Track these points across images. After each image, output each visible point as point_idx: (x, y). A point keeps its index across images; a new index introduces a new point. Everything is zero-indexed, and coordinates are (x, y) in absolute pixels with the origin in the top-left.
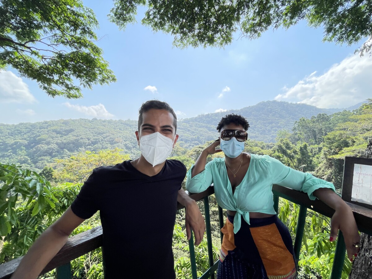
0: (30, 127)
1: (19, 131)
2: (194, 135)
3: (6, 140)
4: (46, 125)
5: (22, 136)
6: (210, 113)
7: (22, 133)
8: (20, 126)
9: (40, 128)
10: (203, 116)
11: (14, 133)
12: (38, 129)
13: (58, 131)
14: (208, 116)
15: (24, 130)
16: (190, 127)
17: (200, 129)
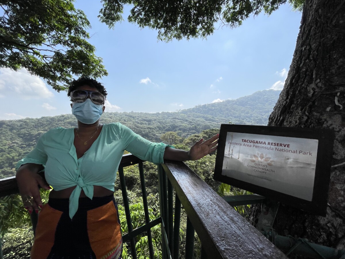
0: (50, 120)
1: (41, 124)
2: (192, 125)
3: (31, 131)
4: (63, 118)
5: (44, 128)
6: (206, 104)
7: (43, 125)
8: (42, 120)
9: (58, 121)
10: (200, 106)
11: (38, 126)
12: (57, 122)
13: (72, 123)
14: (204, 106)
15: (45, 122)
16: (187, 117)
17: (197, 119)
